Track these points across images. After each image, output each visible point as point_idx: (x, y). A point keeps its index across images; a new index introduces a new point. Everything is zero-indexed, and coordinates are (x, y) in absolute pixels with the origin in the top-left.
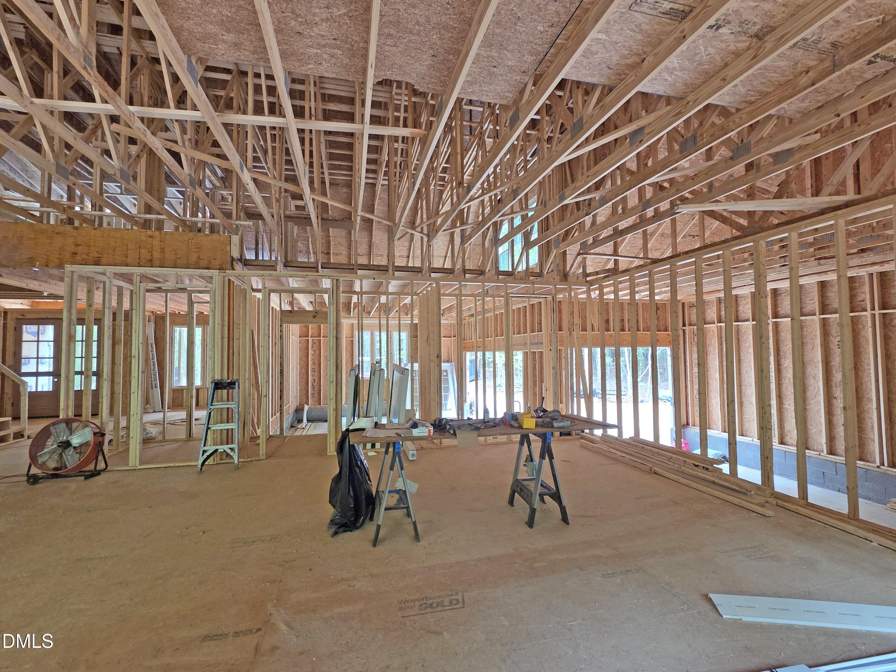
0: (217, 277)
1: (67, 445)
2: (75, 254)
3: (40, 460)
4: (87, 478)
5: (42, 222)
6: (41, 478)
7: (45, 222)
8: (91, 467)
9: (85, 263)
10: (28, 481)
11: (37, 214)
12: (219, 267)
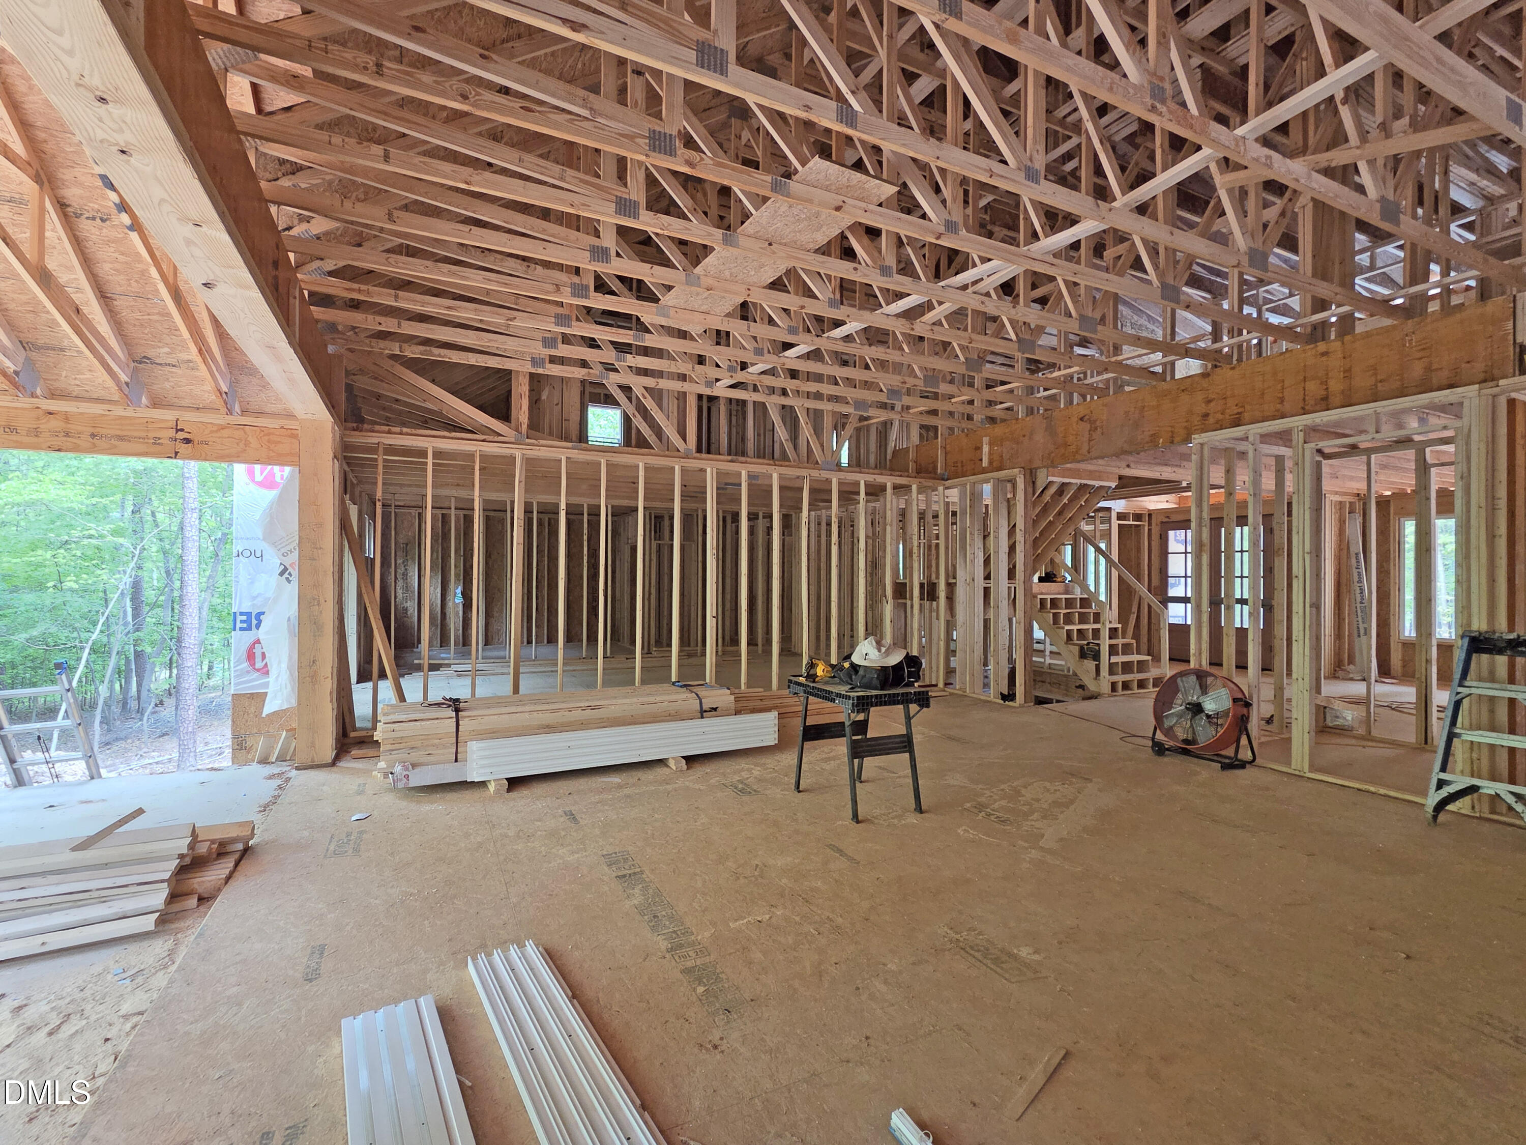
0: (1476, 401)
1: (1196, 709)
2: (1206, 416)
3: (1167, 723)
4: (1226, 767)
5: (1165, 380)
6: (1168, 749)
7: (1168, 378)
8: (1230, 752)
9: (1220, 426)
10: (1152, 747)
11: (1159, 369)
12: (1482, 376)
